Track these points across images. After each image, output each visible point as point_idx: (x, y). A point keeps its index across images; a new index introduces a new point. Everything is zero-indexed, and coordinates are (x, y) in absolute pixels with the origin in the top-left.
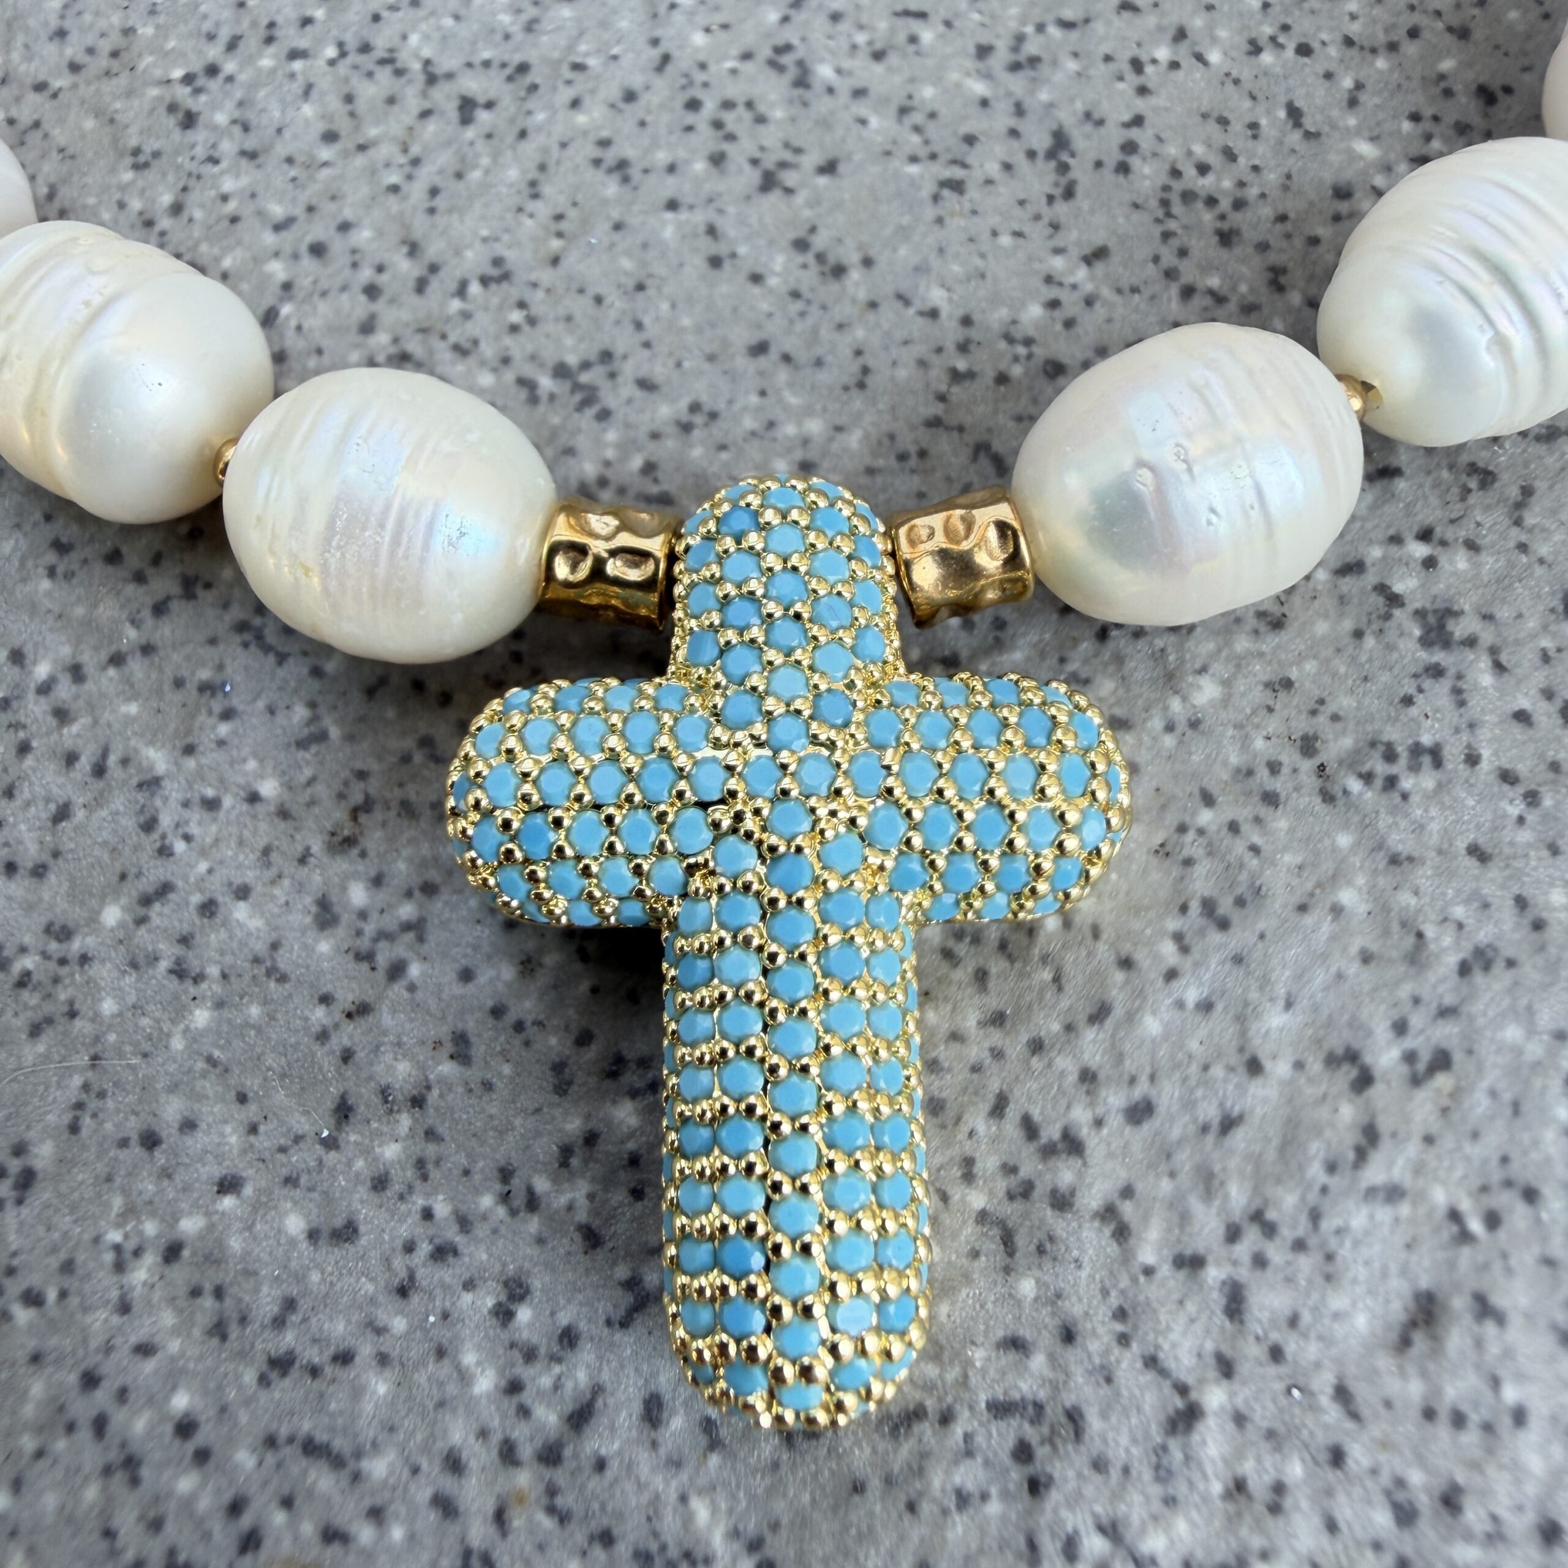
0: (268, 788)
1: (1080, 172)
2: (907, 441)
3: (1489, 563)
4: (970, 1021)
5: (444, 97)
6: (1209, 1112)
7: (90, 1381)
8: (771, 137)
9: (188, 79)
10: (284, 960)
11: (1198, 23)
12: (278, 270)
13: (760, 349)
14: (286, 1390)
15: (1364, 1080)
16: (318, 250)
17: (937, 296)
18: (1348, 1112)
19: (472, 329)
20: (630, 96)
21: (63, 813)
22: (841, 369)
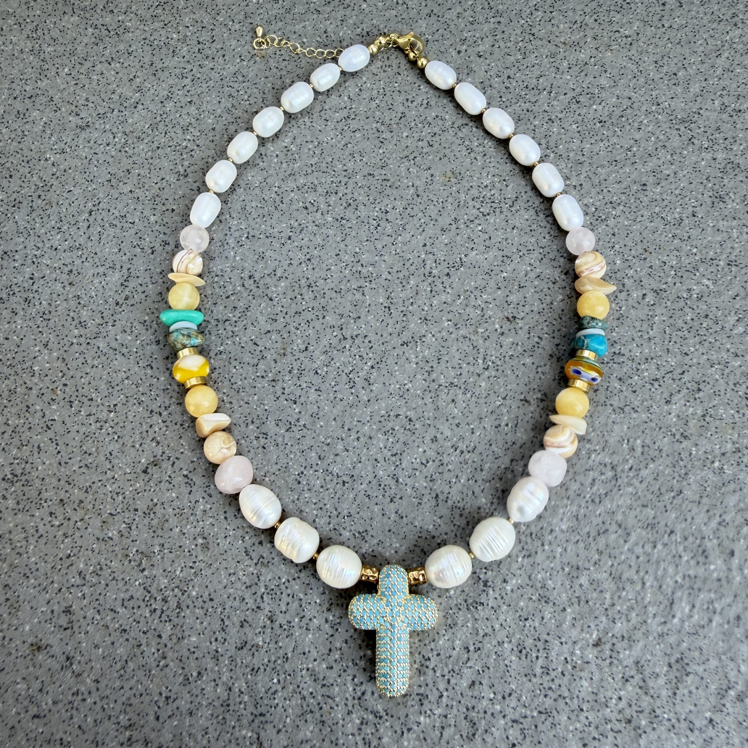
0: (318, 601)
1: (440, 501)
2: (411, 549)
3: (494, 573)
4: (416, 641)
5: (340, 480)
6: (448, 655)
7: (298, 687)
8: (392, 491)
9: (299, 474)
10: (322, 628)
11: (460, 474)
12: (315, 512)
13: (390, 531)
14: (324, 689)
15: (469, 651)
16: (321, 509)
17: (417, 523)
18: (466, 656)
19: (346, 525)
20: (370, 482)
21: (288, 604)
22: (402, 535)
